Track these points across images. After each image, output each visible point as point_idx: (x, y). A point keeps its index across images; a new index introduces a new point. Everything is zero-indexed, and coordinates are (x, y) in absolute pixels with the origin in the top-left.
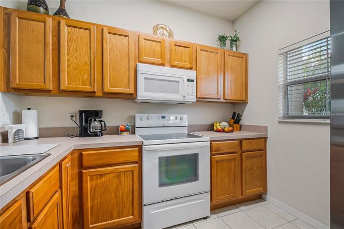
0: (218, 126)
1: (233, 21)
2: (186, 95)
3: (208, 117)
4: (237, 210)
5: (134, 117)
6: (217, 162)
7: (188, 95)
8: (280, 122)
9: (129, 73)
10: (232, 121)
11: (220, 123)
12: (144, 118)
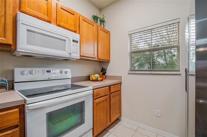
0: (93, 77)
1: (101, 9)
2: (72, 53)
3: (86, 71)
4: (108, 134)
5: (13, 71)
6: (97, 104)
7: (74, 52)
8: (129, 74)
9: (5, 20)
10: (101, 73)
11: (94, 75)
12: (25, 73)
